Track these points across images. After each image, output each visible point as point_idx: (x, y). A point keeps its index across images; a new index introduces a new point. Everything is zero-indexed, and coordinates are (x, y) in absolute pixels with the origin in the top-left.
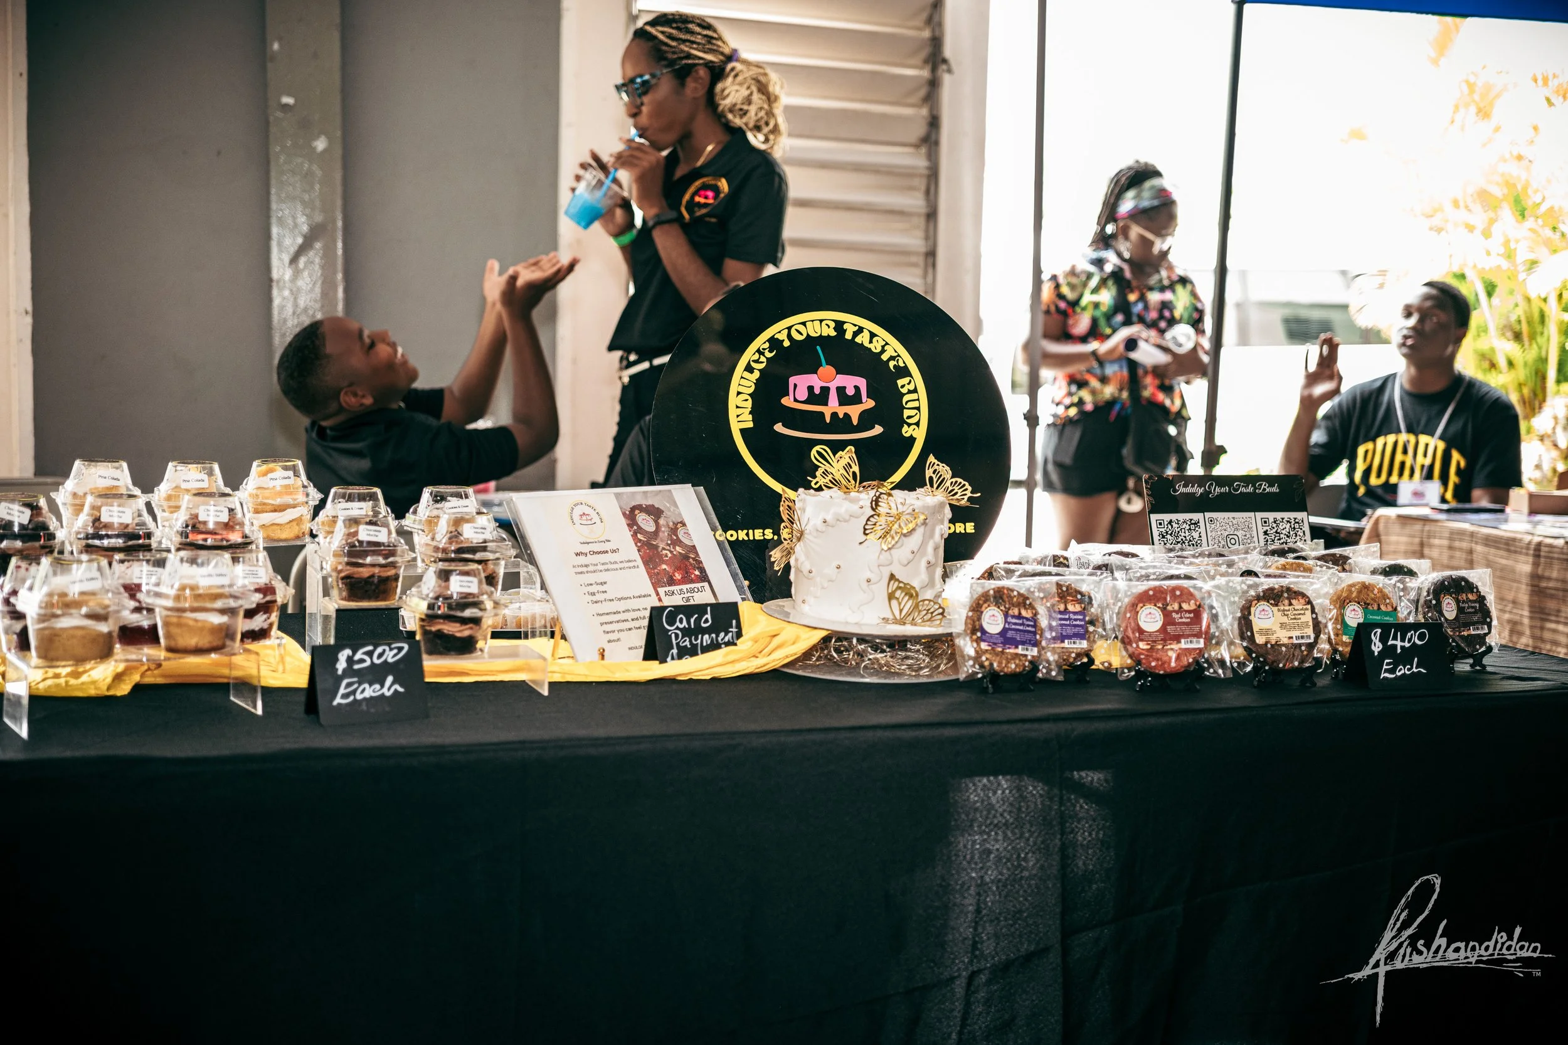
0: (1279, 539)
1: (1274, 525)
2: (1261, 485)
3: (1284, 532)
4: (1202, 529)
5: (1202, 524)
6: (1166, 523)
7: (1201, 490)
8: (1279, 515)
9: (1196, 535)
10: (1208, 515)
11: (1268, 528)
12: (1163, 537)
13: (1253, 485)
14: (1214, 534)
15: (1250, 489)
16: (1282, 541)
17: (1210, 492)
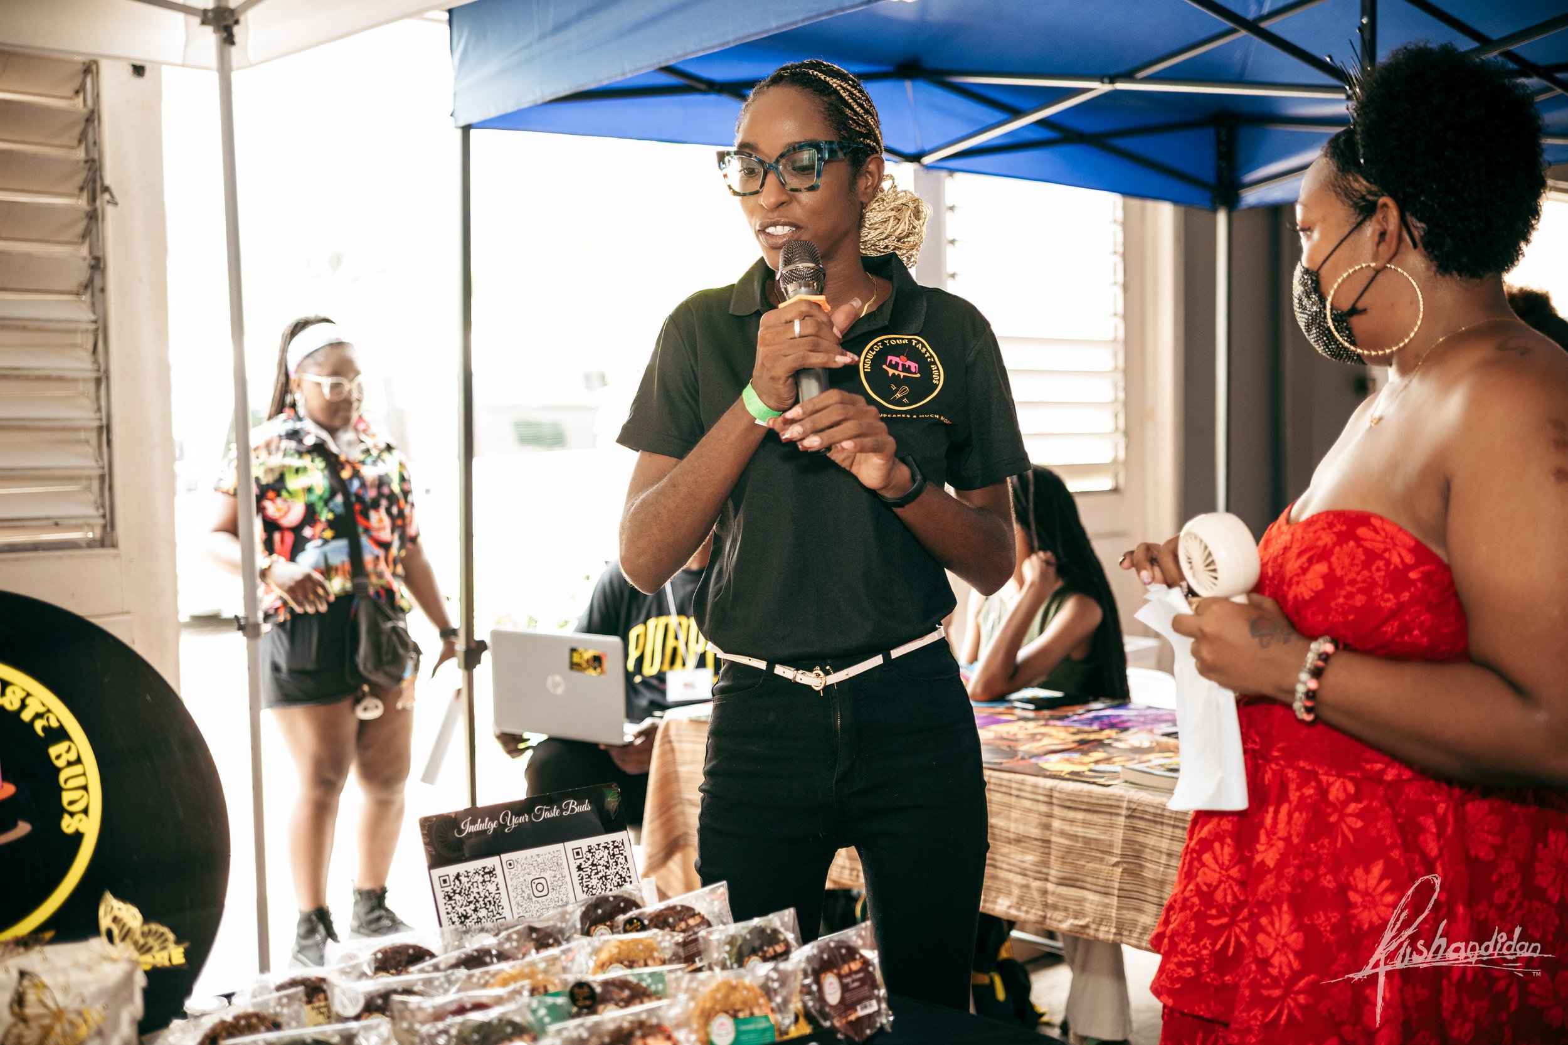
0: (597, 873)
1: (589, 855)
2: (568, 804)
3: (601, 862)
4: (500, 879)
5: (498, 871)
6: (452, 878)
7: (494, 825)
8: (593, 841)
9: (491, 888)
10: (506, 857)
11: (581, 861)
12: (450, 898)
13: (559, 807)
14: (515, 882)
15: (555, 812)
16: (600, 875)
17: (506, 826)
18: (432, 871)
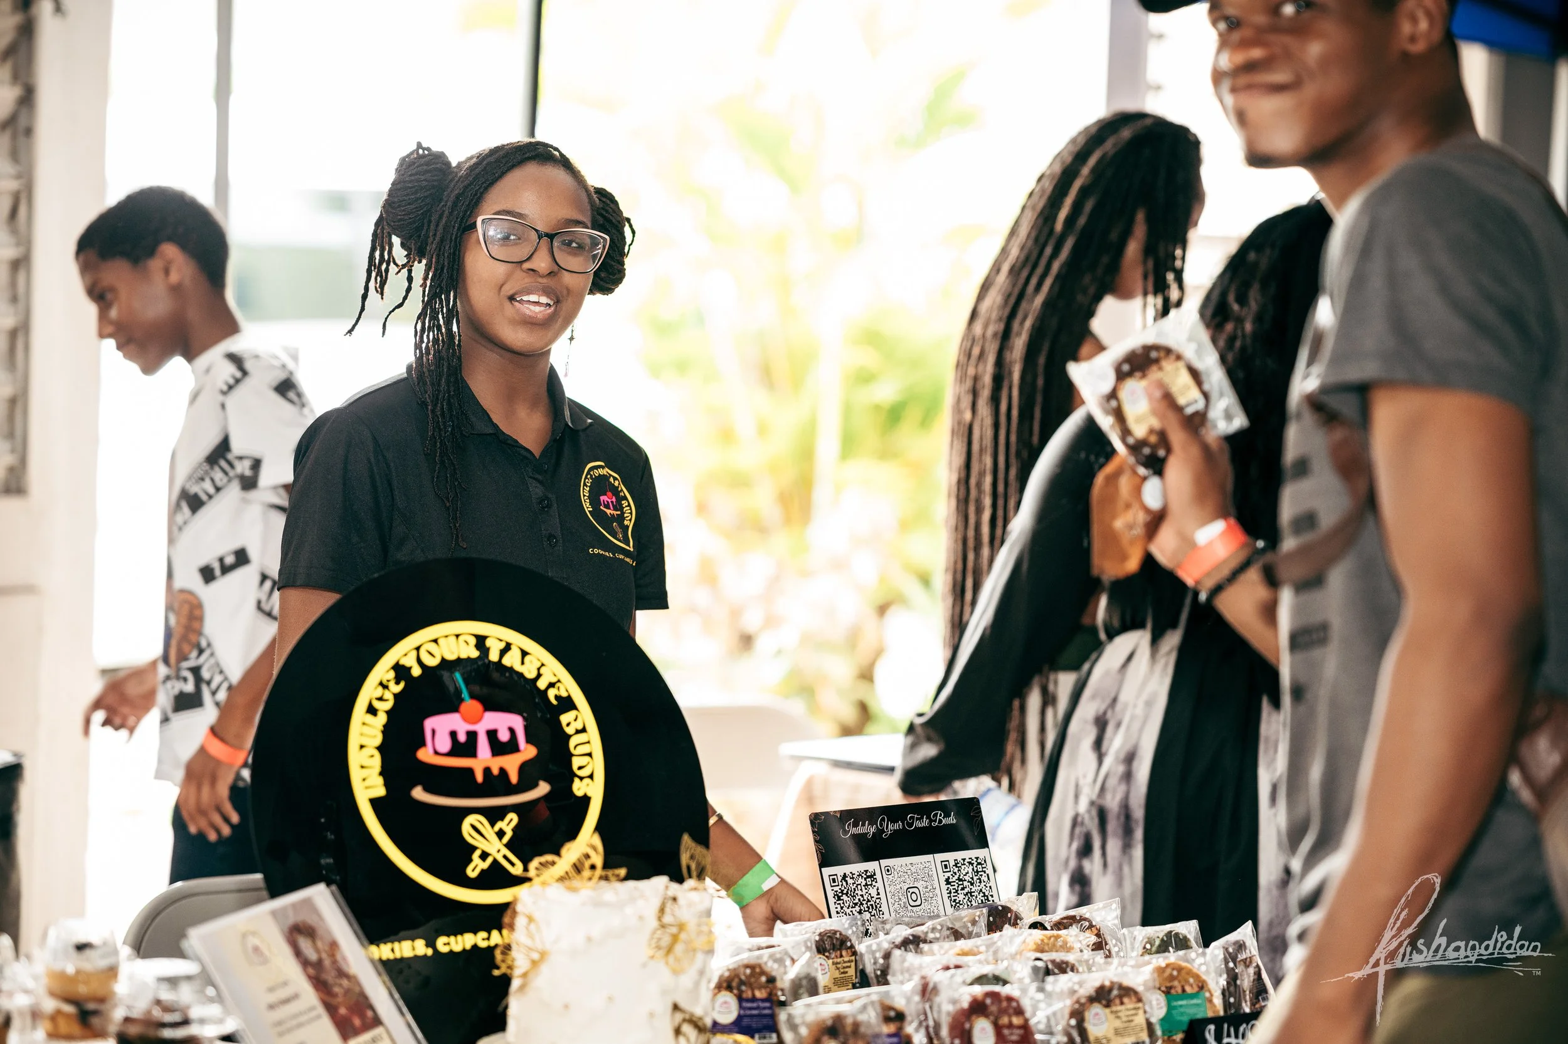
0: (963, 889)
1: (956, 870)
2: (936, 815)
3: (967, 878)
4: (880, 884)
5: (878, 876)
6: (840, 879)
7: (873, 830)
8: (959, 855)
9: (873, 892)
10: (885, 862)
11: (949, 874)
12: (839, 899)
13: (928, 817)
14: (893, 889)
15: (925, 823)
16: (966, 890)
17: (883, 831)
18: (822, 869)
